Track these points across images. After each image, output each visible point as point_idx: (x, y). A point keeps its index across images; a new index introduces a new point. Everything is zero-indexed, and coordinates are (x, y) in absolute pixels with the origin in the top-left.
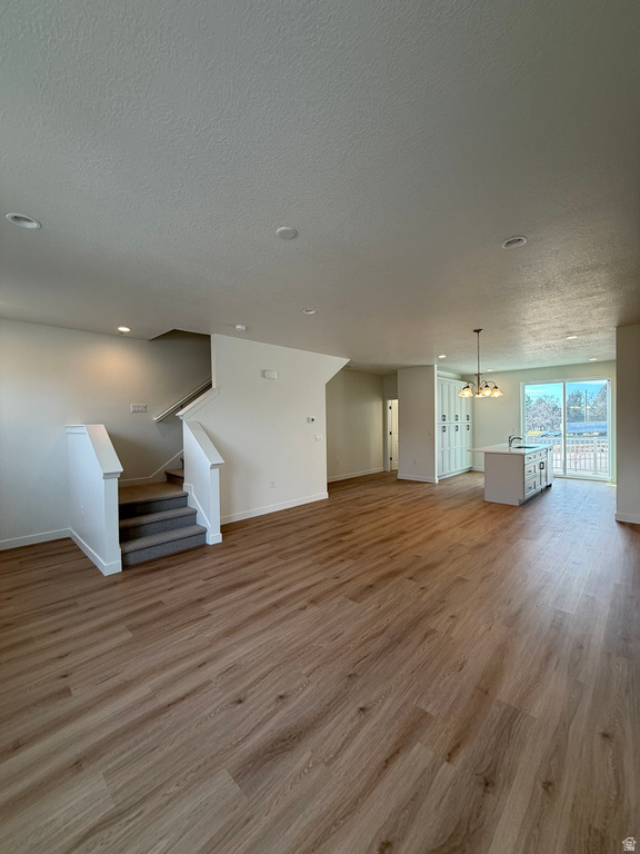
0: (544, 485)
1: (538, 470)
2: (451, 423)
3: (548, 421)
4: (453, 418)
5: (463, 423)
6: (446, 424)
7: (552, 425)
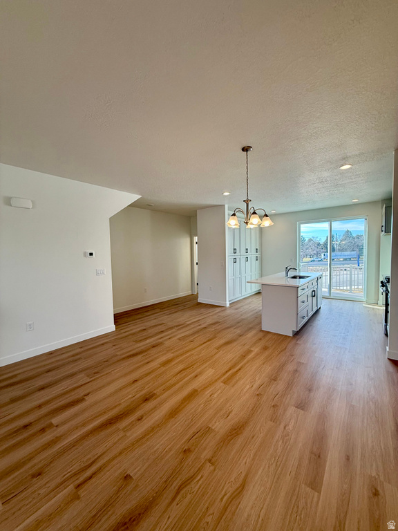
0: (315, 310)
1: (310, 298)
2: (241, 255)
3: (315, 252)
4: (243, 251)
5: (252, 254)
6: (237, 255)
7: (318, 254)
